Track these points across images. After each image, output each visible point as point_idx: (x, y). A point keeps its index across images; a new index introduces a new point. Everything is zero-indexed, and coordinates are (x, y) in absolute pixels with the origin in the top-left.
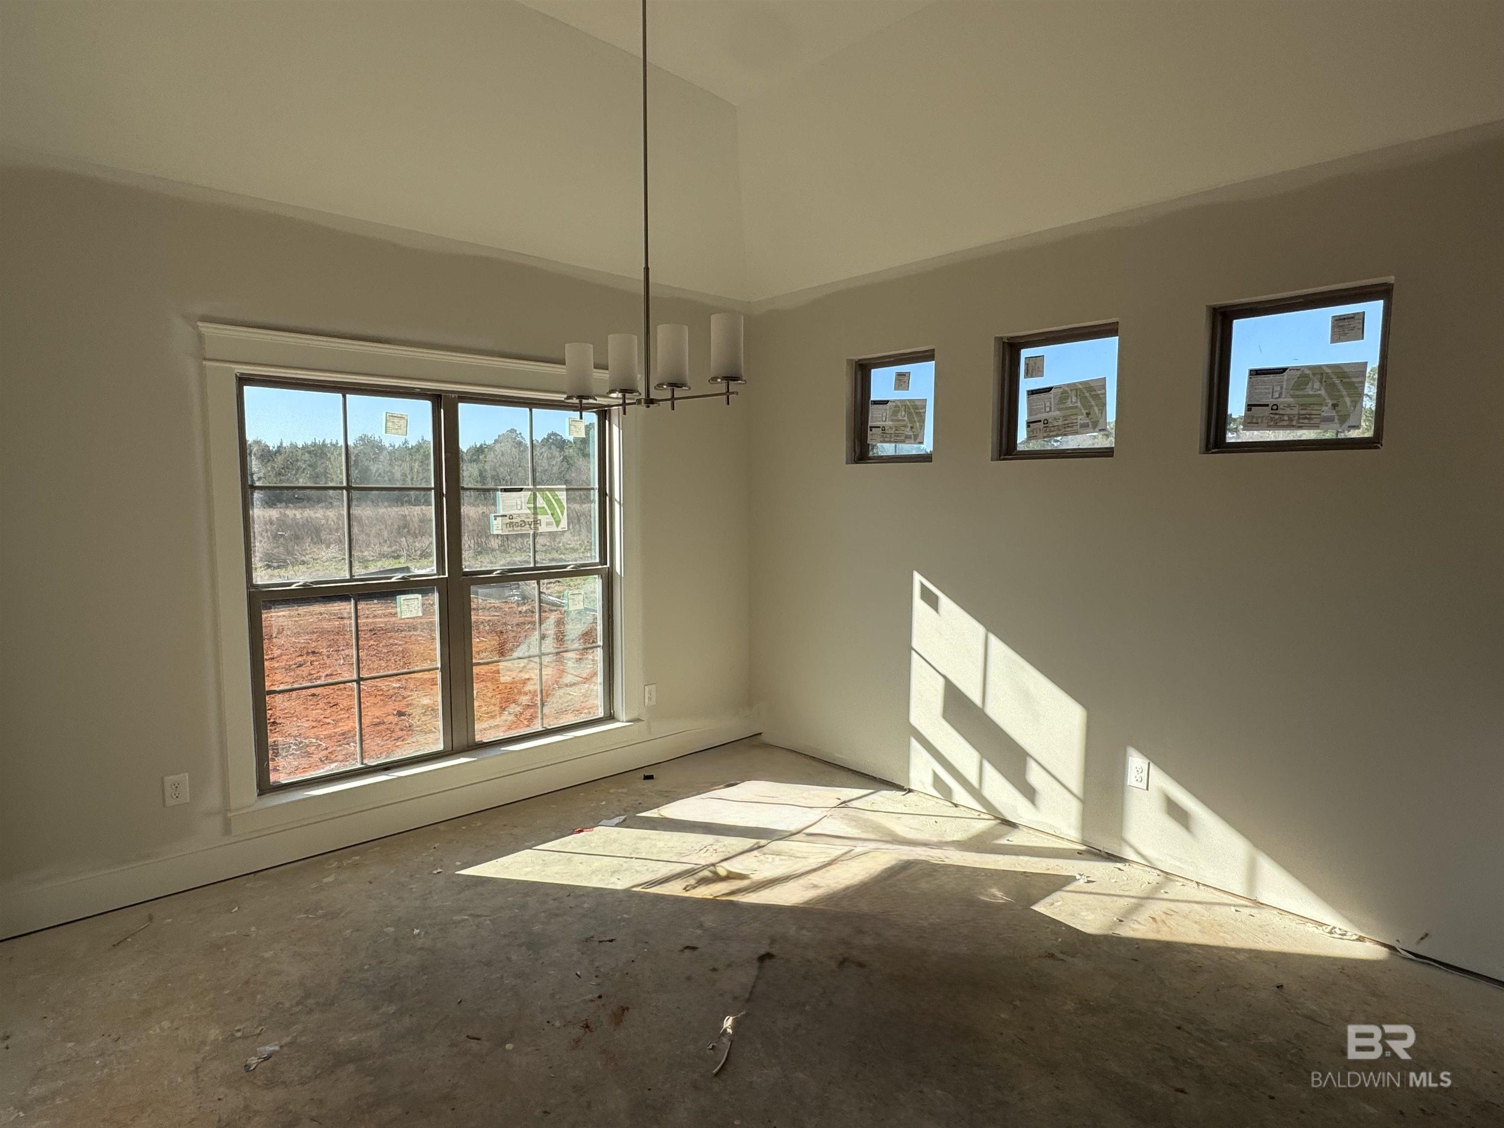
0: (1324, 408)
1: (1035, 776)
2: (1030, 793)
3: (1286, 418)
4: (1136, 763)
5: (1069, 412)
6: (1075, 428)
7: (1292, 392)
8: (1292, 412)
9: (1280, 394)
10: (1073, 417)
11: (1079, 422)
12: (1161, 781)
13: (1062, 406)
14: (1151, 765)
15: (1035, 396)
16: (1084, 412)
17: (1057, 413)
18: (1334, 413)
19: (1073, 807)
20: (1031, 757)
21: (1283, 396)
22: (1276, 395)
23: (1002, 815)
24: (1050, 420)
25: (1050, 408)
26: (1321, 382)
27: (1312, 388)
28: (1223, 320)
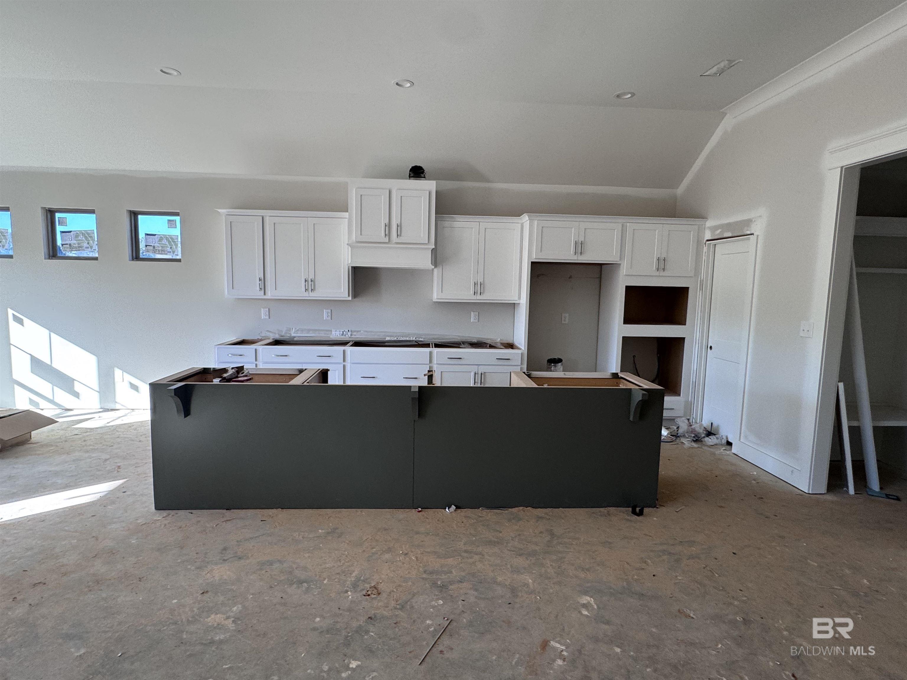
0: (168, 248)
1: (77, 387)
2: (77, 395)
3: (157, 250)
4: (118, 373)
5: (79, 242)
6: (83, 248)
7: (158, 243)
8: (159, 249)
9: (155, 243)
10: (82, 244)
11: (85, 246)
12: (129, 378)
13: (76, 239)
14: (124, 372)
15: (64, 234)
16: (87, 242)
17: (75, 242)
18: (171, 250)
19: (96, 396)
20: (75, 380)
21: (156, 243)
22: (154, 243)
23: (64, 407)
24: (72, 244)
25: (72, 239)
26: (166, 240)
27: (164, 242)
28: (134, 215)
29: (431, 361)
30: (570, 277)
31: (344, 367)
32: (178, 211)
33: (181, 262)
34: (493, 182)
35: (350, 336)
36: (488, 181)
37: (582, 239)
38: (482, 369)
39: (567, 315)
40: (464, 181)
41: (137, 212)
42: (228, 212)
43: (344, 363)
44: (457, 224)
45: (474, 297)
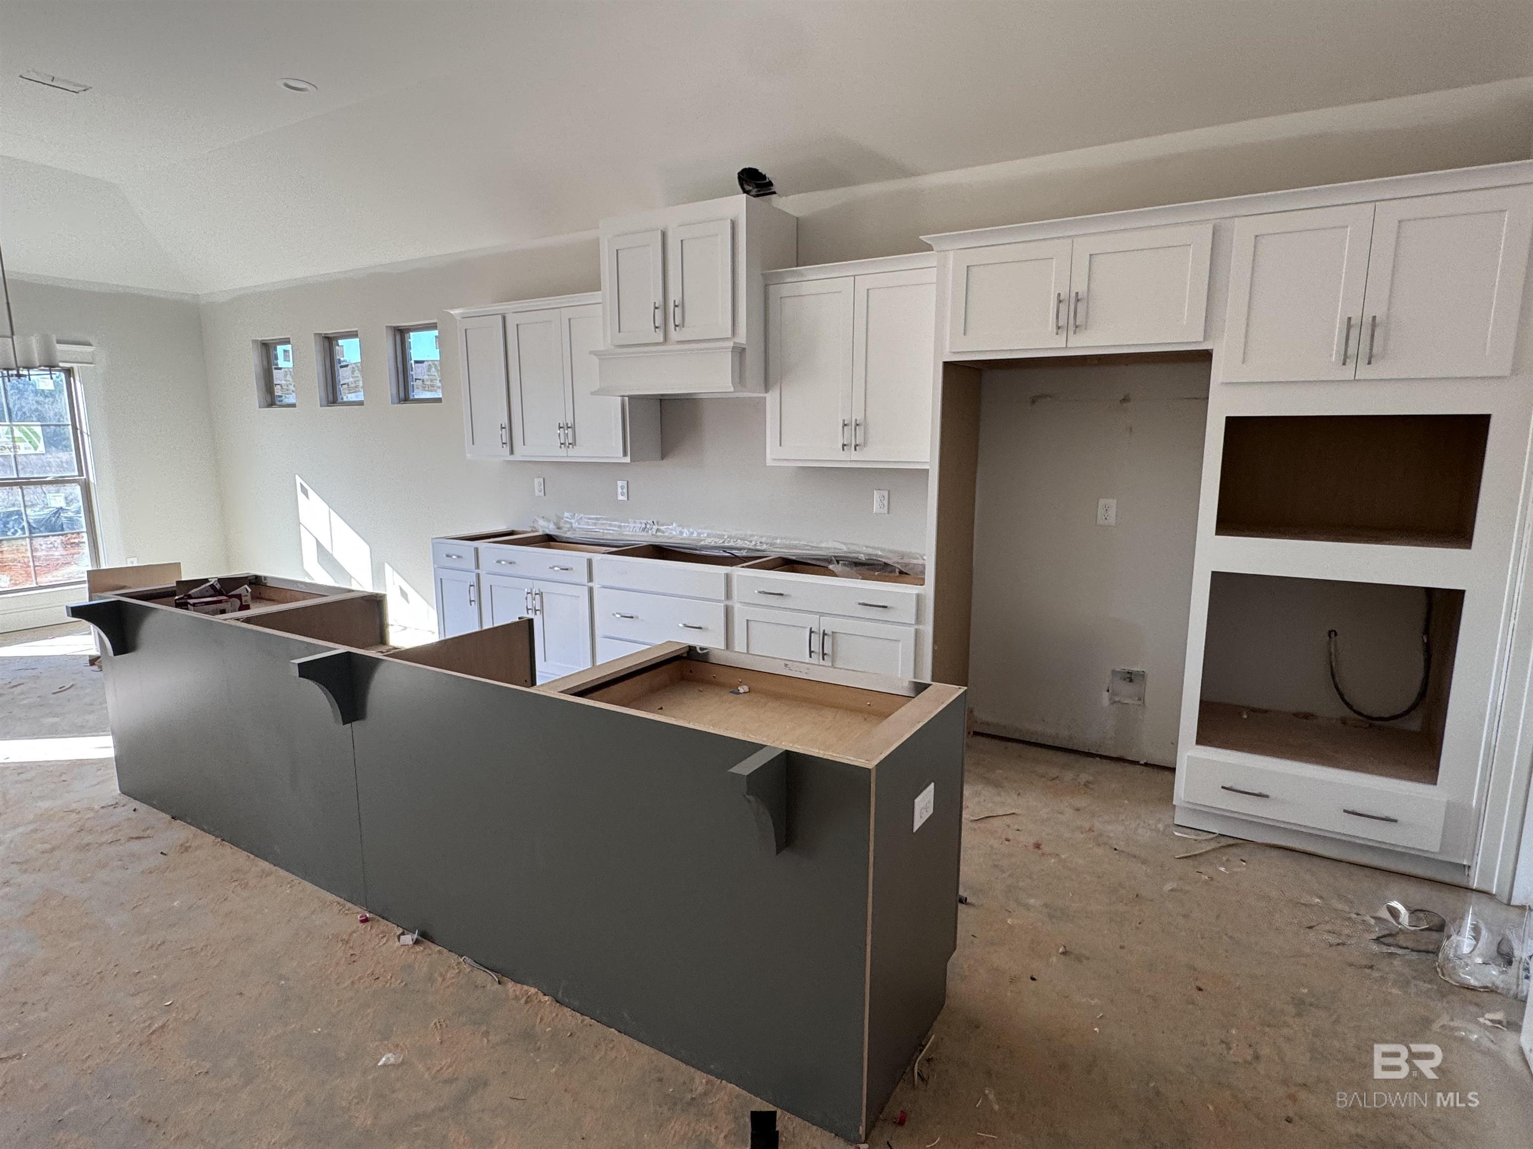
0: (431, 382)
3: (429, 386)
4: (388, 572)
7: (428, 373)
8: (426, 383)
15: (342, 369)
26: (430, 368)
28: (401, 334)
29: (728, 595)
30: (1125, 400)
31: (591, 590)
32: (435, 321)
33: (441, 402)
34: (919, 175)
35: (654, 533)
36: (905, 172)
37: (1080, 287)
38: (828, 624)
39: (1113, 502)
40: (854, 184)
41: (402, 328)
42: (464, 313)
43: (590, 584)
44: (807, 288)
45: (843, 456)
